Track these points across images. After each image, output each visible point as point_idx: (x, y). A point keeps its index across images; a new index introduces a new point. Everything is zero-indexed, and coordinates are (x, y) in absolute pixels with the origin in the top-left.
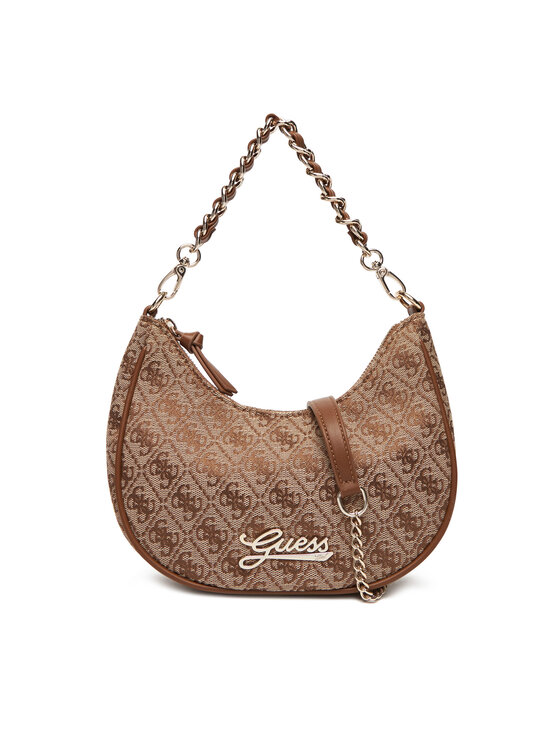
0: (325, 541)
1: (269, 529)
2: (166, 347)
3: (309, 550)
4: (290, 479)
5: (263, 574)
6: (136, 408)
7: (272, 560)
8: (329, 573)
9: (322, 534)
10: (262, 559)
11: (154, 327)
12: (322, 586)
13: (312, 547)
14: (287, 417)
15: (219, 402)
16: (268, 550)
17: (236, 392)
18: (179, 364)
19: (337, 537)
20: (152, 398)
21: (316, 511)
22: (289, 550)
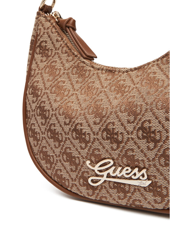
0: (144, 171)
1: (105, 159)
2: (49, 30)
3: (133, 177)
4: (116, 121)
5: (104, 191)
6: (33, 73)
7: (110, 181)
8: (150, 196)
9: (142, 165)
10: (103, 180)
11: (42, 18)
12: (146, 205)
13: (135, 174)
14: (127, 72)
15: (82, 64)
16: (105, 174)
17: (96, 57)
18: (57, 41)
19: (152, 169)
20: (42, 65)
21: (135, 147)
22: (119, 176)
